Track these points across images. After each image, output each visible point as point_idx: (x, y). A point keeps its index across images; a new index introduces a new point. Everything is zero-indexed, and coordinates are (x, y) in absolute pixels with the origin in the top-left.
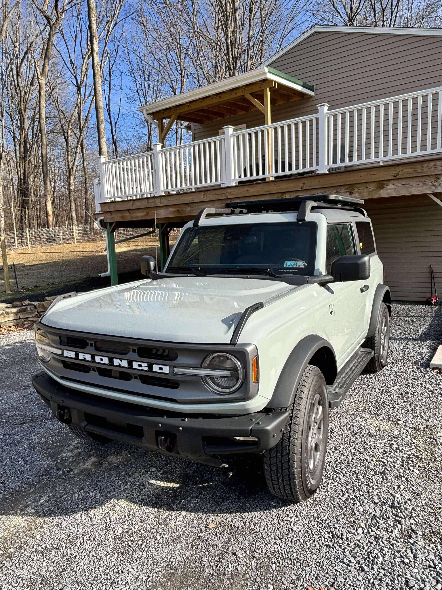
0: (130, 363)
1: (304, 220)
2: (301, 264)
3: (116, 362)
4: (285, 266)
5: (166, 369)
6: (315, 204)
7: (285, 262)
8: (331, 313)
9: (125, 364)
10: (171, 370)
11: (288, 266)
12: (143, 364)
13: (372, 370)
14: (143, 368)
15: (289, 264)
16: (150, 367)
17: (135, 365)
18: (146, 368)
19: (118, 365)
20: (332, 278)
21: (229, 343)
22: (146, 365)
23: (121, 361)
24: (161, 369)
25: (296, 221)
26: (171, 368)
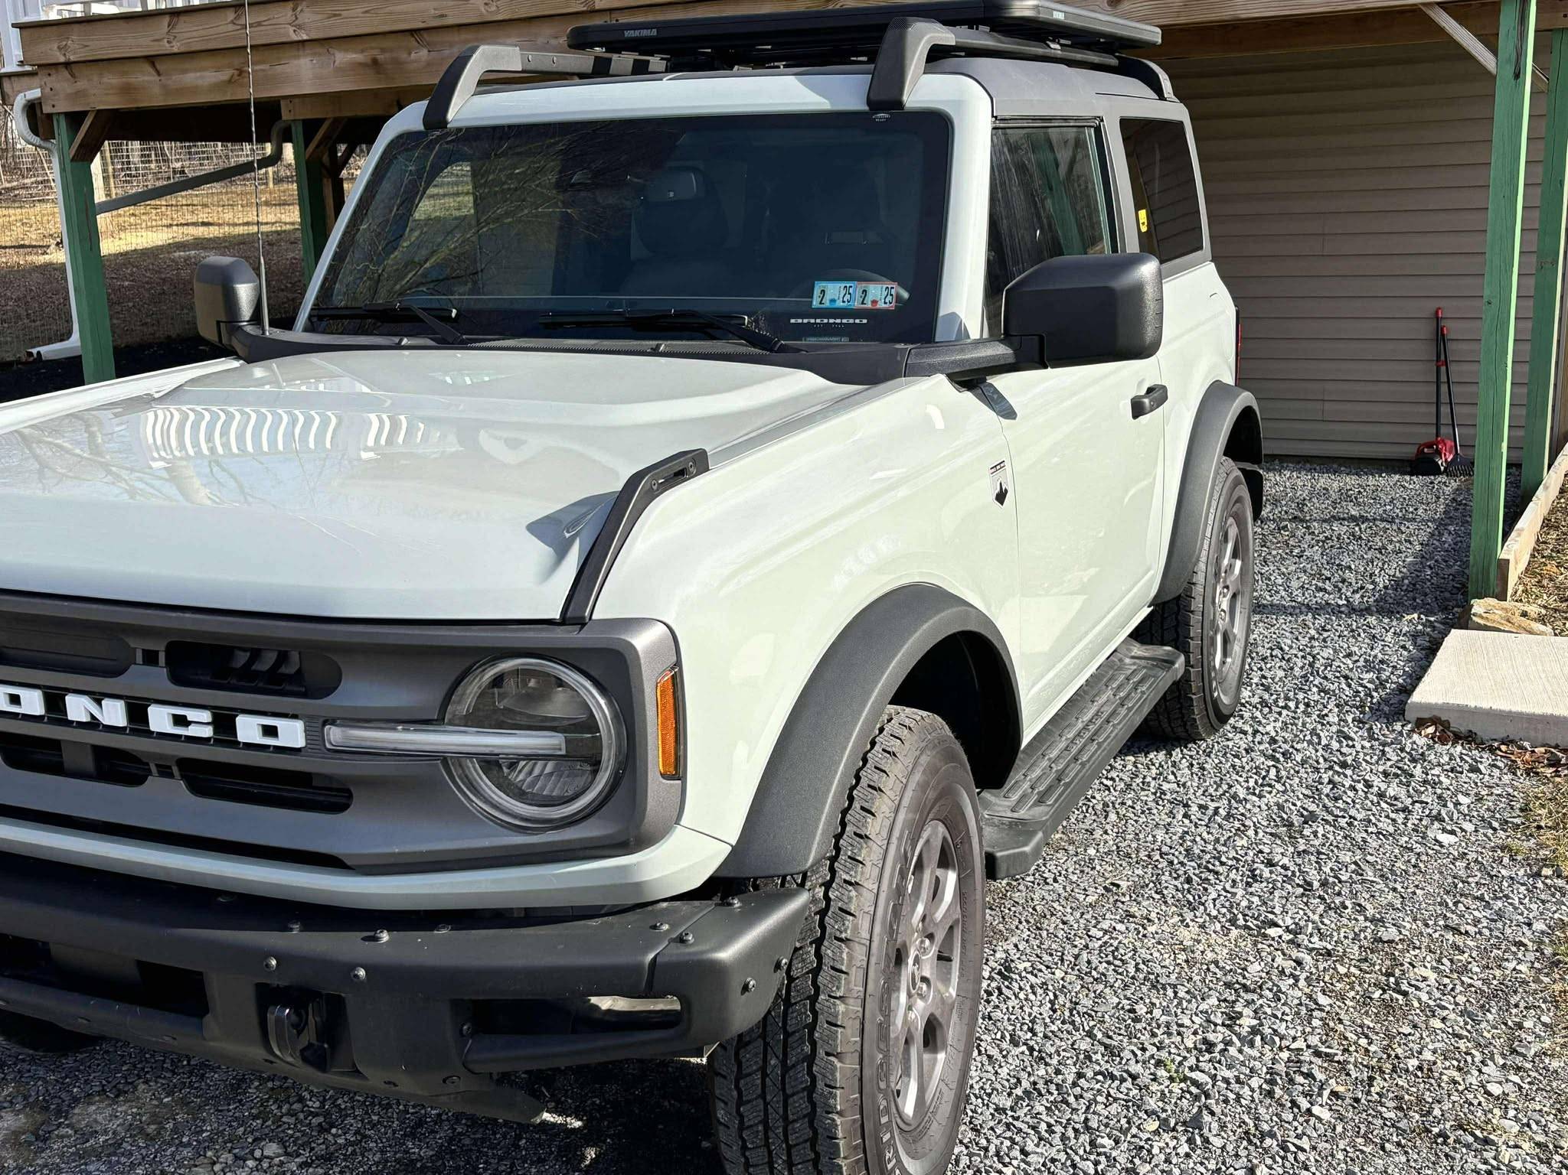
0: (137, 713)
1: (899, 104)
2: (880, 294)
3: (78, 708)
4: (815, 303)
5: (292, 733)
6: (947, 36)
7: (819, 286)
8: (1001, 497)
9: (114, 713)
10: (314, 733)
11: (827, 304)
12: (191, 714)
13: (1180, 731)
14: (193, 731)
15: (832, 293)
16: (224, 723)
17: (160, 719)
18: (207, 732)
19: (85, 719)
20: (1010, 351)
21: (557, 616)
22: (206, 716)
23: (99, 702)
24: (270, 731)
25: (865, 108)
26: (315, 727)
